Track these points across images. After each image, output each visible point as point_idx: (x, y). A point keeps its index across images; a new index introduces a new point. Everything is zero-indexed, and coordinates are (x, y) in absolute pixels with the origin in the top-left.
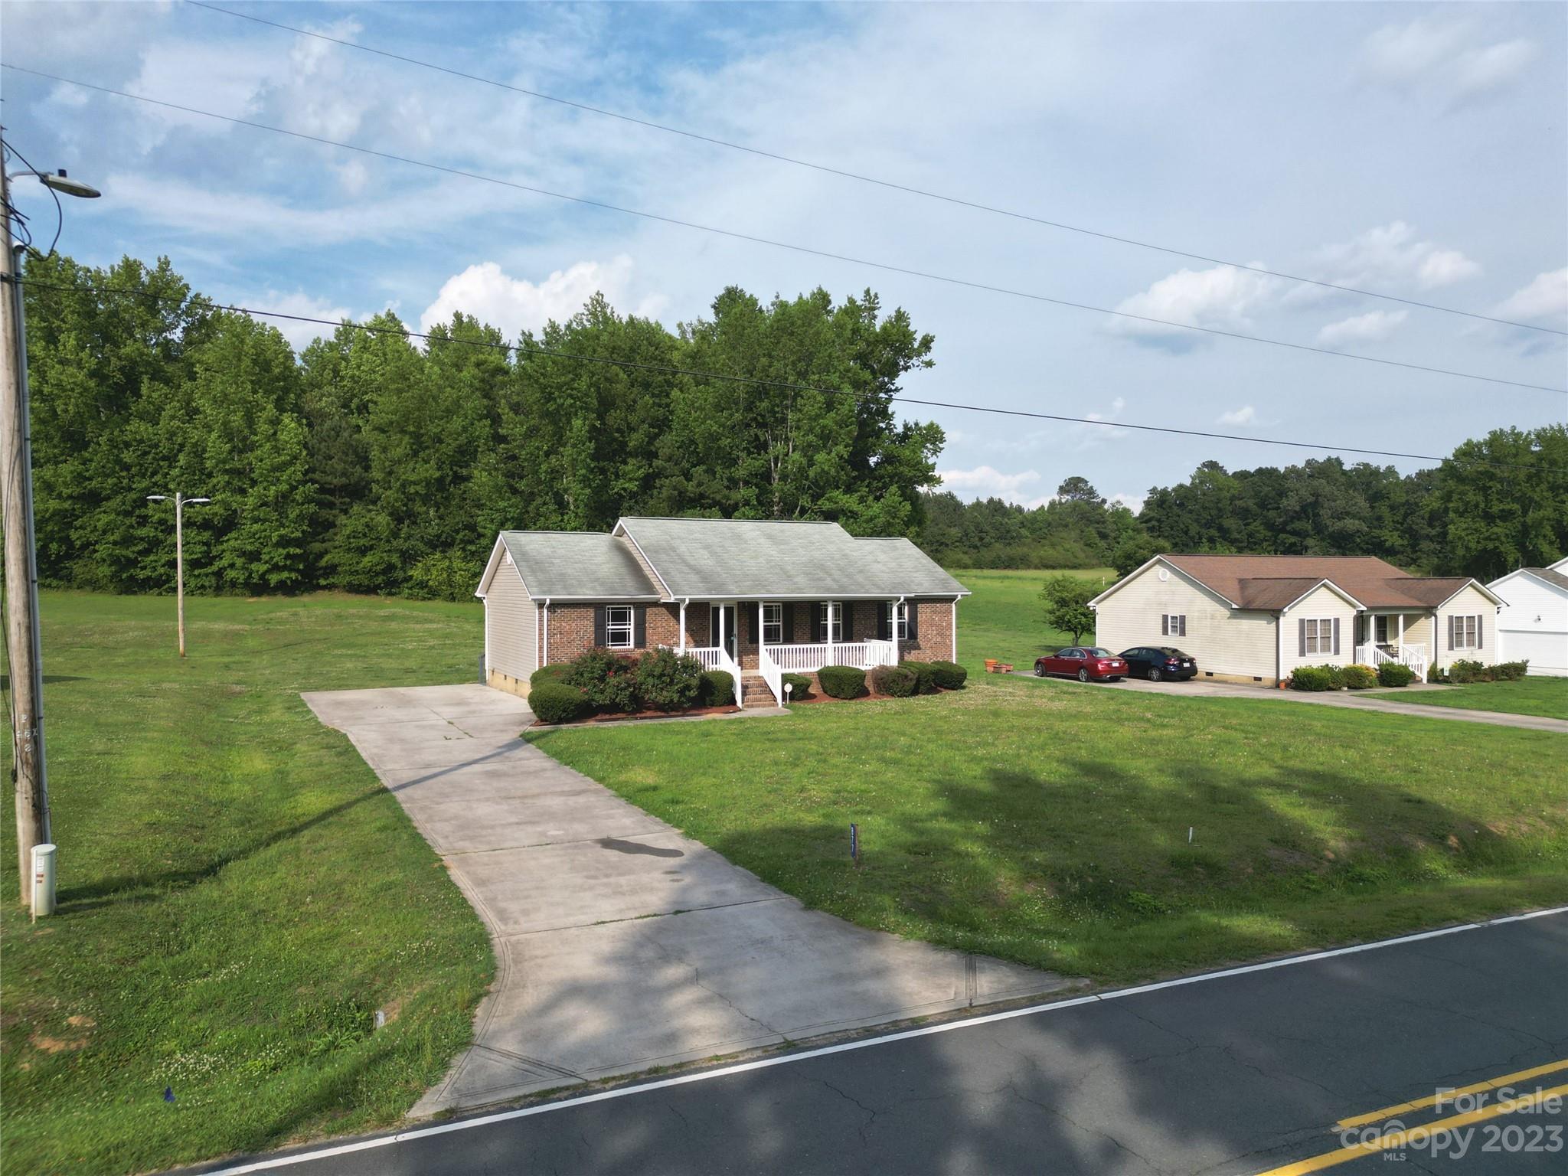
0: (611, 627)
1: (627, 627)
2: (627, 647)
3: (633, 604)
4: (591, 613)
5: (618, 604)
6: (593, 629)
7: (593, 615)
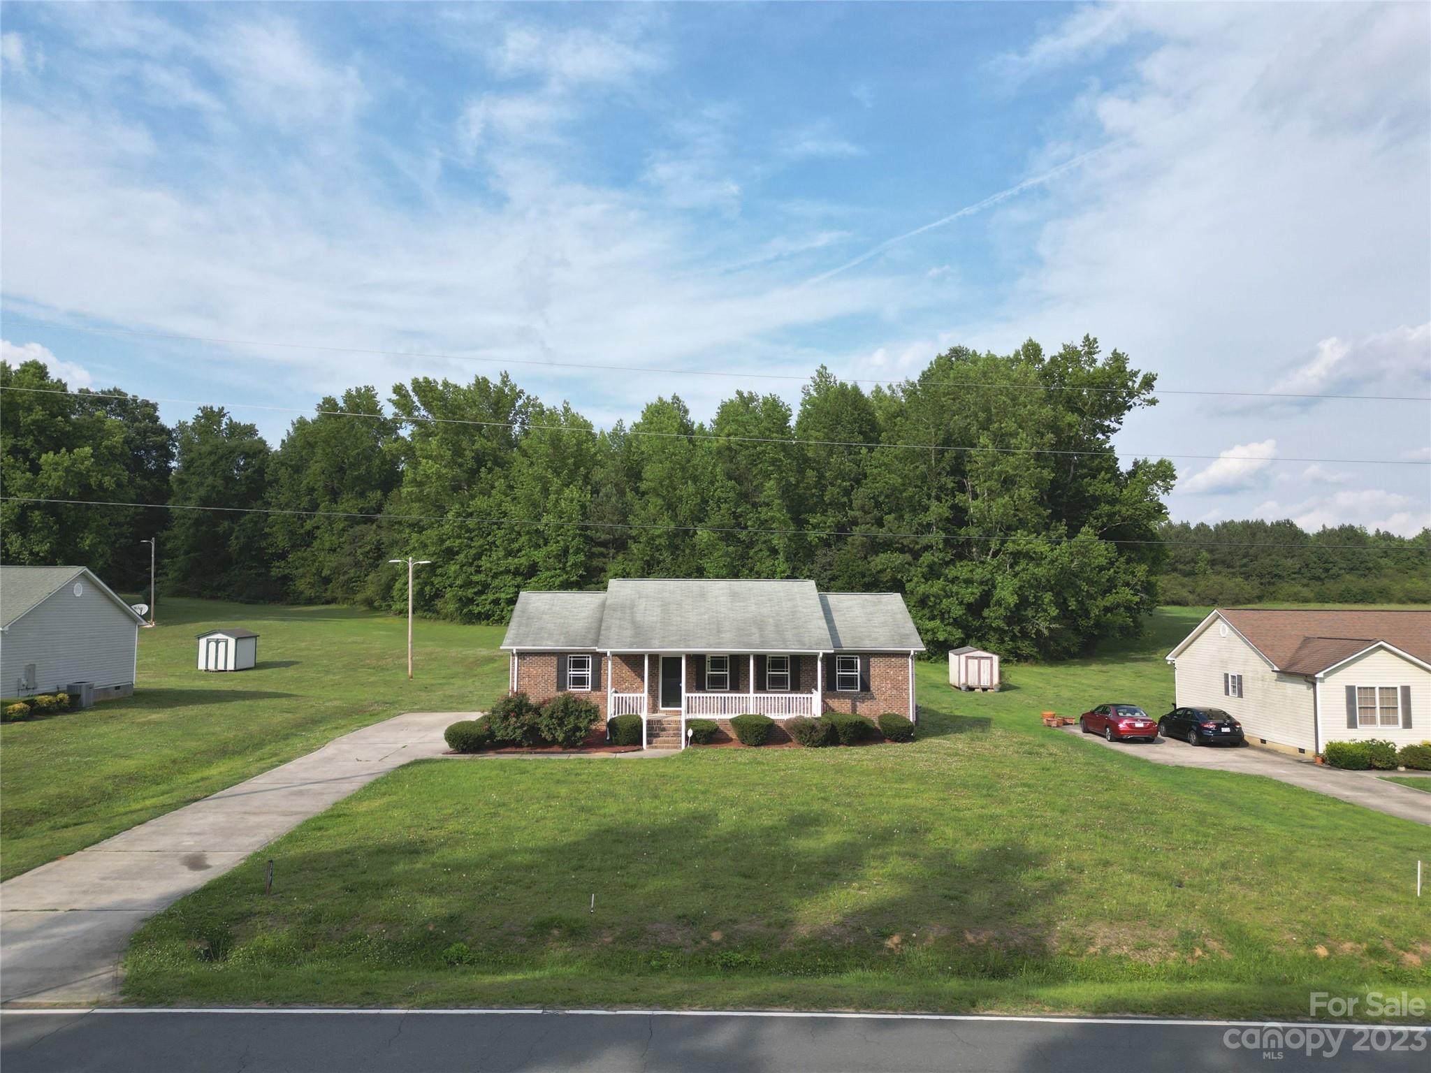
0: (572, 673)
1: (586, 673)
2: (586, 690)
3: (591, 653)
4: (554, 660)
5: (578, 653)
6: (555, 674)
7: (556, 662)
